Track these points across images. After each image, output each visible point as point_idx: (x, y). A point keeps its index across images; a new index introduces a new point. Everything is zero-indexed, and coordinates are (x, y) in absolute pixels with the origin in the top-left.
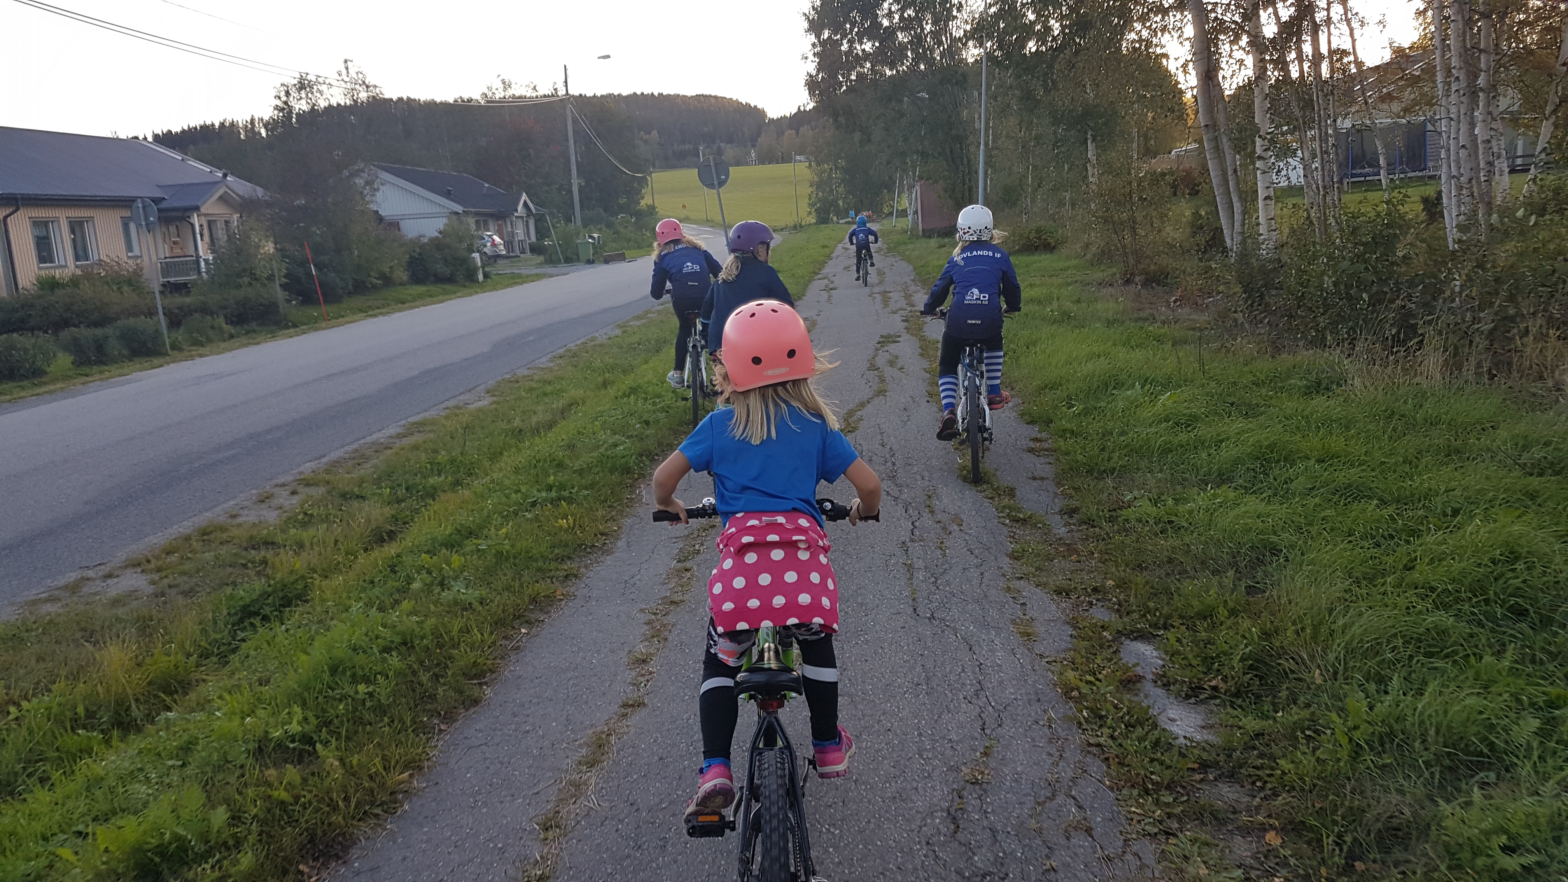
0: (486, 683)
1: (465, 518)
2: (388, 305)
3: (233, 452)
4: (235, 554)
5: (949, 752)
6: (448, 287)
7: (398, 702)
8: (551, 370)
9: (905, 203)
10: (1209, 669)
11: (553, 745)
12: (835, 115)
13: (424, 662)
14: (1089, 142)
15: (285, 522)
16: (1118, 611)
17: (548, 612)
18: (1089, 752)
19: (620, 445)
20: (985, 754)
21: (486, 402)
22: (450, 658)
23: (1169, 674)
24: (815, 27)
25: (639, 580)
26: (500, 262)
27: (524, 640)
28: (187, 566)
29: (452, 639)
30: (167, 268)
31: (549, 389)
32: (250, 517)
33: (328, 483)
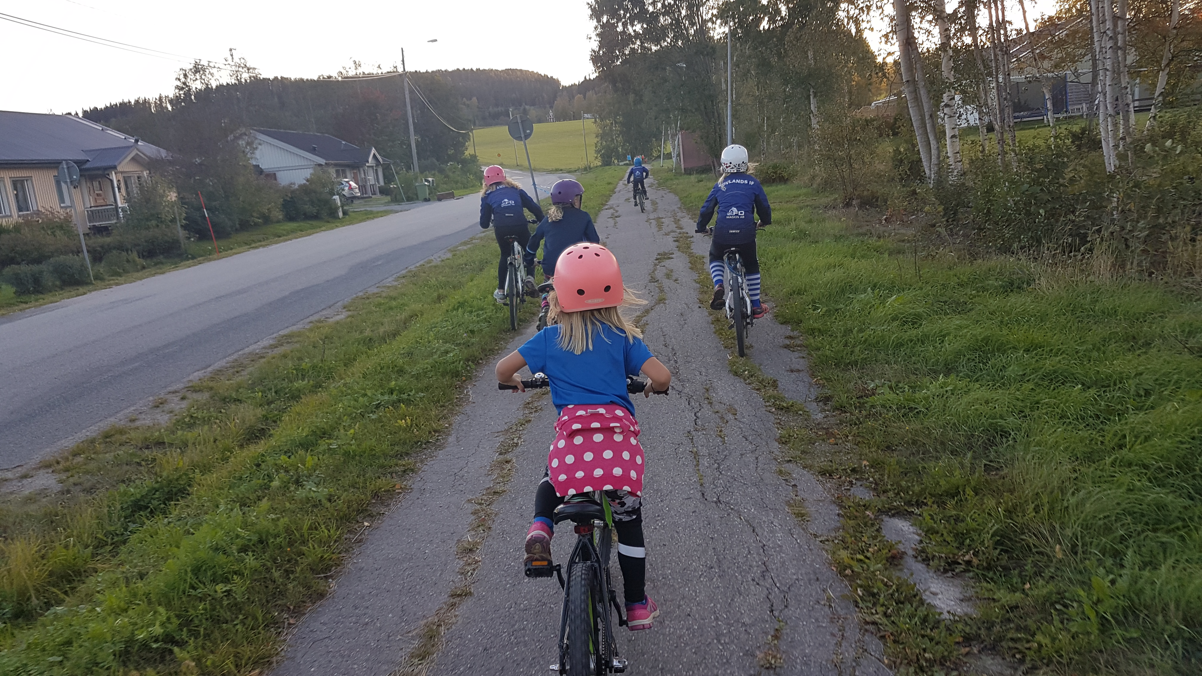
0: (331, 576)
1: (321, 421)
2: (267, 239)
3: (137, 364)
4: (131, 454)
5: (744, 637)
6: (314, 223)
7: (252, 599)
8: (396, 288)
9: (669, 148)
10: (962, 544)
11: (389, 636)
12: (614, 82)
13: (276, 559)
14: (811, 97)
15: (175, 424)
16: (875, 489)
17: (388, 505)
18: (866, 630)
19: (450, 352)
20: (776, 637)
21: (343, 316)
22: (301, 554)
23: (929, 550)
24: (596, 14)
25: (468, 472)
26: (356, 202)
27: (366, 533)
28: (92, 466)
29: (302, 536)
30: (92, 215)
31: (394, 303)
32: (146, 421)
33: (211, 389)
